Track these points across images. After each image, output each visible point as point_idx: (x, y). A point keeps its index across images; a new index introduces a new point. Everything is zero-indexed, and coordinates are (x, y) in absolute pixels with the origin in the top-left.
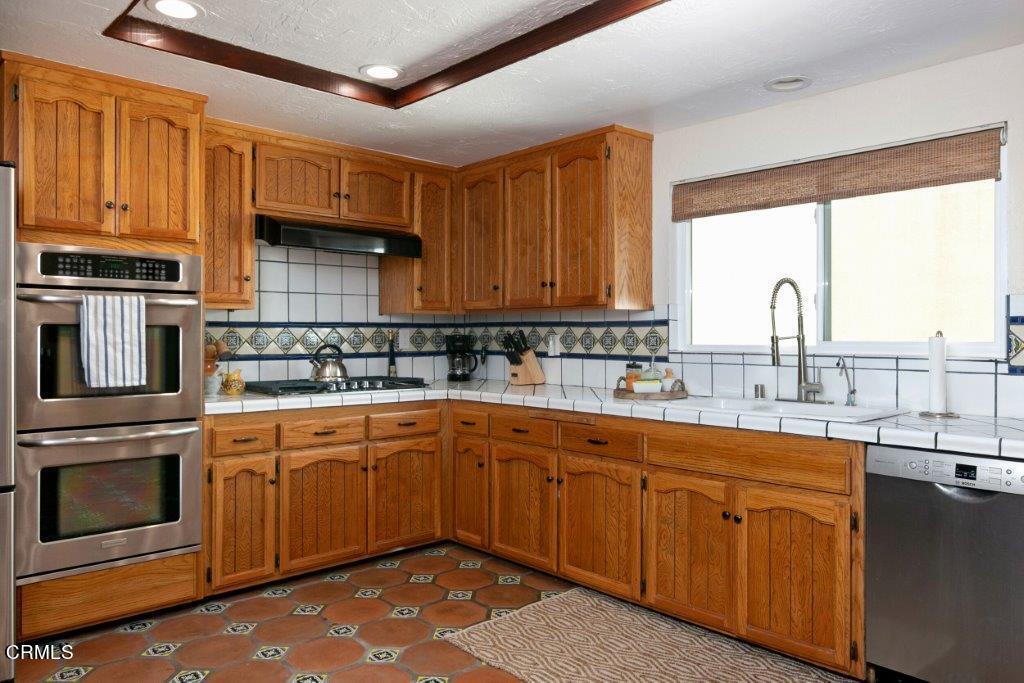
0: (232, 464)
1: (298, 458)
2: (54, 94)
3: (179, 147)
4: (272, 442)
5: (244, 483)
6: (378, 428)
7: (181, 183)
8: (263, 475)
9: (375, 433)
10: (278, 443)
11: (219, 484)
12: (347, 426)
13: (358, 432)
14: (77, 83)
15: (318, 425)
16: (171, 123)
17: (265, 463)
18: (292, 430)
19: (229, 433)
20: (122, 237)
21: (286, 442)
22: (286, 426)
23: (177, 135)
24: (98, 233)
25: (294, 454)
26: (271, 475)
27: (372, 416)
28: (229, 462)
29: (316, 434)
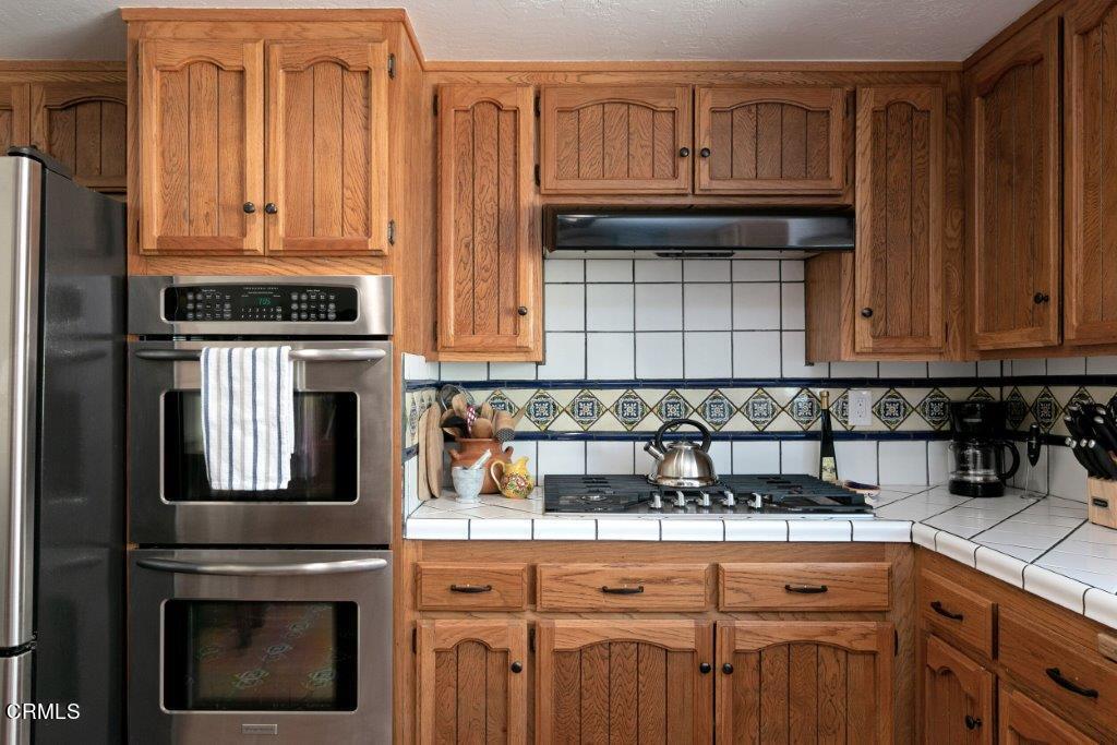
0: (449, 628)
1: (571, 631)
2: (180, 55)
3: (359, 103)
4: (520, 595)
5: (471, 661)
6: (738, 590)
7: (361, 161)
8: (506, 652)
9: (730, 599)
10: (533, 598)
11: (428, 661)
12: (668, 580)
13: (696, 596)
14: (216, 33)
15: (608, 573)
16: (344, 67)
17: (510, 631)
18: (556, 578)
19: (441, 574)
20: (273, 256)
21: (546, 599)
22: (546, 571)
23: (355, 83)
24: (238, 254)
25: (561, 623)
26: (520, 657)
27: (725, 566)
28: (444, 623)
29: (605, 591)
